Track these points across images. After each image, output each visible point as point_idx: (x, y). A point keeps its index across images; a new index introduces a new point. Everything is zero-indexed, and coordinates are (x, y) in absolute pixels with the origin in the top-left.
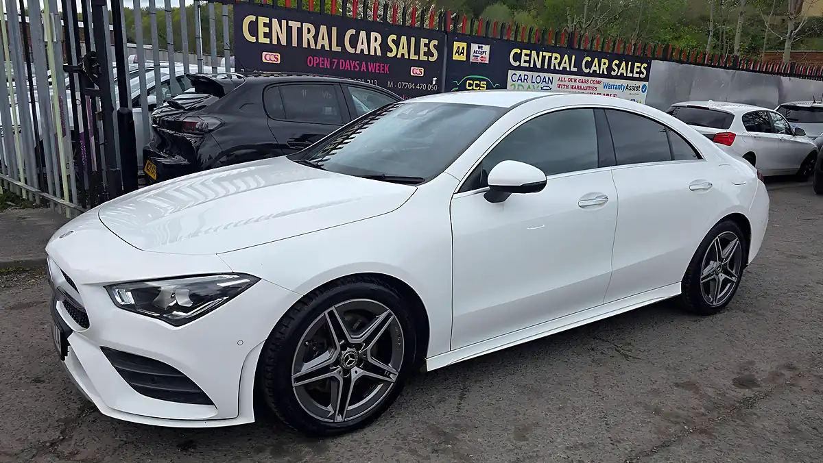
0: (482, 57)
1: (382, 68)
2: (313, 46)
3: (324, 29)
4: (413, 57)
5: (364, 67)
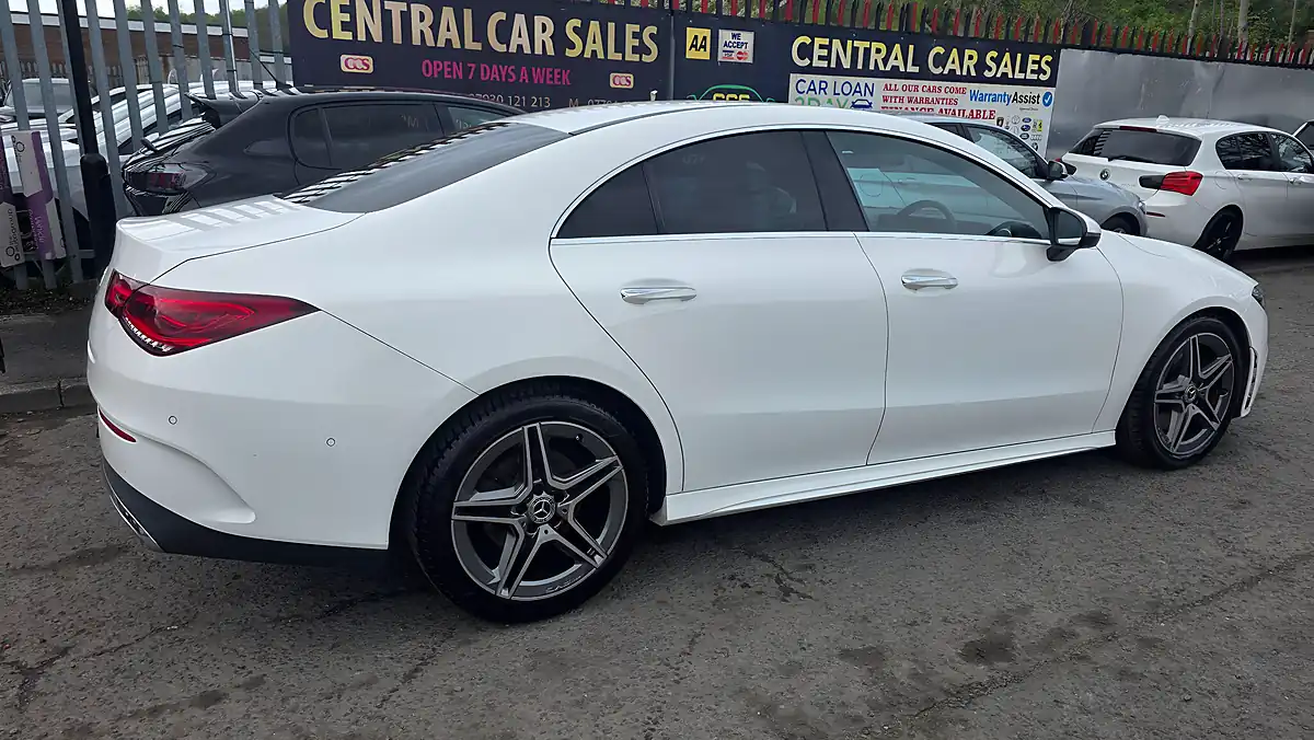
0: (740, 53)
1: (556, 76)
2: (430, 42)
3: (448, 13)
4: (613, 55)
5: (524, 76)
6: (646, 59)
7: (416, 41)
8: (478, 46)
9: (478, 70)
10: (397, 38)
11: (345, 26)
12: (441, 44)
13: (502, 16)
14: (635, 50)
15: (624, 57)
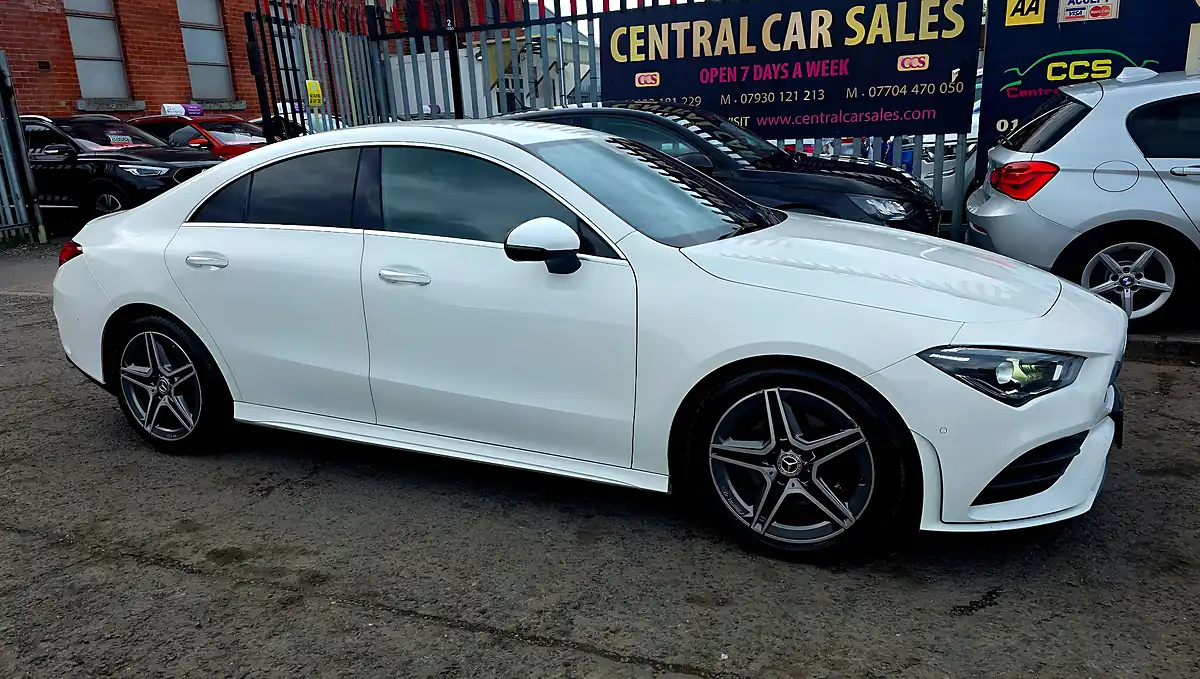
0: (1096, 8)
1: (833, 67)
2: (708, 52)
3: (726, 24)
4: (903, 36)
5: (798, 72)
6: (946, 34)
7: (696, 53)
8: (752, 50)
9: (750, 73)
10: (680, 54)
11: (641, 50)
12: (718, 52)
13: (778, 17)
14: (932, 27)
15: (917, 36)
